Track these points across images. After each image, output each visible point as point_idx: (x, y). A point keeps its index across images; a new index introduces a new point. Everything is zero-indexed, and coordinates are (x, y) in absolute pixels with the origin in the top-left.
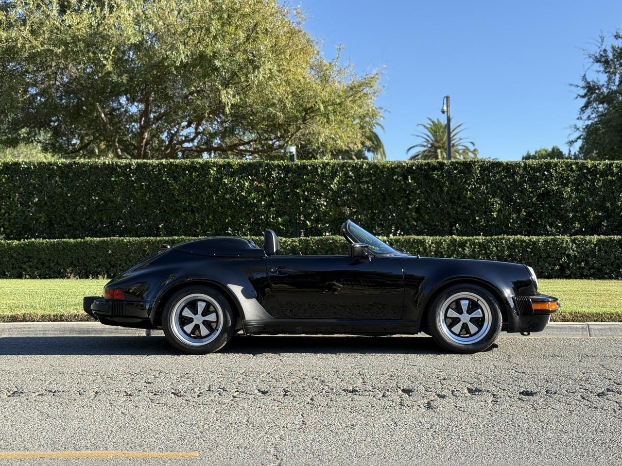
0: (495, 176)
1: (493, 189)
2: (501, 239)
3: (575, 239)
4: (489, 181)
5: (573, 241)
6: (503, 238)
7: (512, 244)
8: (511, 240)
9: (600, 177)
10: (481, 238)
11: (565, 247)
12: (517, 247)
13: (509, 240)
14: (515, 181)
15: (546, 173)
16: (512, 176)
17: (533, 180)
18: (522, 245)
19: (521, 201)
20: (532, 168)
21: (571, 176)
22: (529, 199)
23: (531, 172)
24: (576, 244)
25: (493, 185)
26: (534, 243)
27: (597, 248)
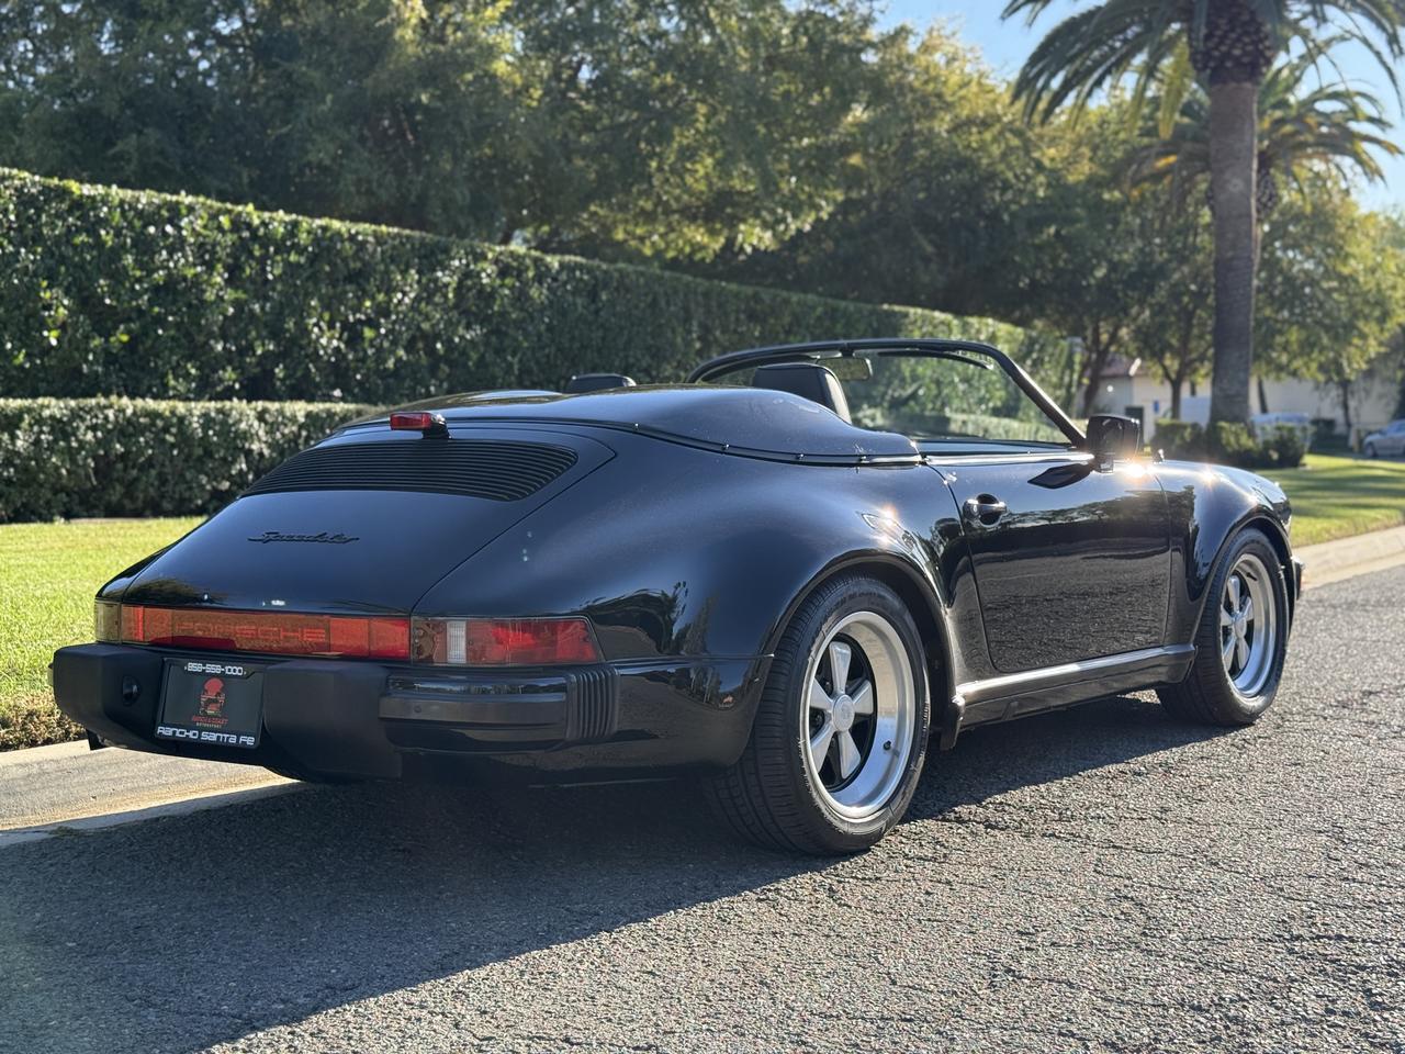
0: (53, 226)
1: (51, 262)
2: (105, 407)
3: (265, 411)
4: (38, 238)
5: (261, 417)
6: (111, 406)
7: (129, 421)
8: (129, 412)
9: (276, 252)
10: (54, 407)
11: (245, 433)
12: (142, 430)
13: (122, 410)
14: (100, 244)
15: (169, 229)
16: (92, 230)
17: (144, 247)
18: (153, 424)
19: (114, 303)
20: (140, 214)
21: (219, 243)
22: (132, 299)
23: (138, 224)
24: (266, 423)
25: (48, 253)
26: (181, 419)
27: (304, 433)
